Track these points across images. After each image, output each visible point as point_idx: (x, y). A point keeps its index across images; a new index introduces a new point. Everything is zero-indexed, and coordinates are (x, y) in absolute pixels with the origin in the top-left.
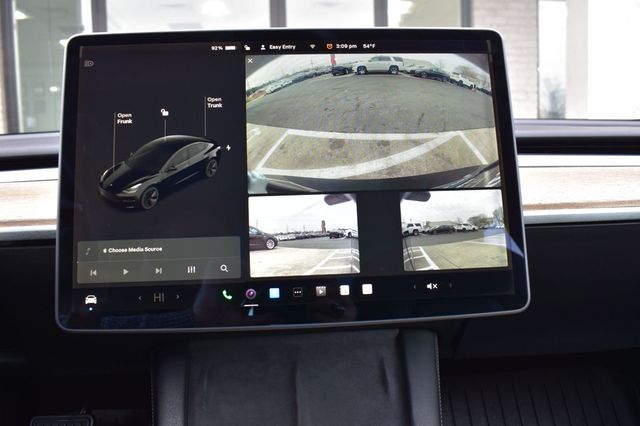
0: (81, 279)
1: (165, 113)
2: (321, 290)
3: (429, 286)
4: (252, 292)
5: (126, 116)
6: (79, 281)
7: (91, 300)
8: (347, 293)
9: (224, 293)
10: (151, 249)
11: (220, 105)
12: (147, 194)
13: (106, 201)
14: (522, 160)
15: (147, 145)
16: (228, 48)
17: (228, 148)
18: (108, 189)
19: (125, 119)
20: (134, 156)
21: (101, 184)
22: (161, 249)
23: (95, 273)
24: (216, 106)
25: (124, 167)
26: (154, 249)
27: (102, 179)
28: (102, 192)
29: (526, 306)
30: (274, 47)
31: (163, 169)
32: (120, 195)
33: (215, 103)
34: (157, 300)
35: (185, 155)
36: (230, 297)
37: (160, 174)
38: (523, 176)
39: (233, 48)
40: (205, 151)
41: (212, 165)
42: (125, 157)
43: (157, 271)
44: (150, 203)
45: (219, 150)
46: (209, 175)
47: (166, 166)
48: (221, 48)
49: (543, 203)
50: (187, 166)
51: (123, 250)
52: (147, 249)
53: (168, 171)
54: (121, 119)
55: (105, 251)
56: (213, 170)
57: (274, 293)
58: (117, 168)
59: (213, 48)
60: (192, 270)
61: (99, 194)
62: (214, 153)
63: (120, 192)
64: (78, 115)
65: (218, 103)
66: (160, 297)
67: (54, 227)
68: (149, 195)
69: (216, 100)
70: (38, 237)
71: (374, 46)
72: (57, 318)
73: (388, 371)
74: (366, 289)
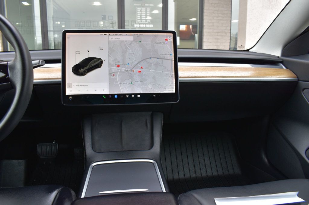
2: (127, 96)
3: (154, 96)
4: (110, 96)
8: (134, 97)
9: (104, 96)
14: (180, 64)
29: (179, 101)
38: (179, 68)
41: (100, 65)
44: (85, 74)
47: (89, 65)
49: (189, 76)
57: (116, 96)
67: (61, 80)
70: (53, 83)
72: (62, 102)
73: (148, 122)
74: (139, 96)
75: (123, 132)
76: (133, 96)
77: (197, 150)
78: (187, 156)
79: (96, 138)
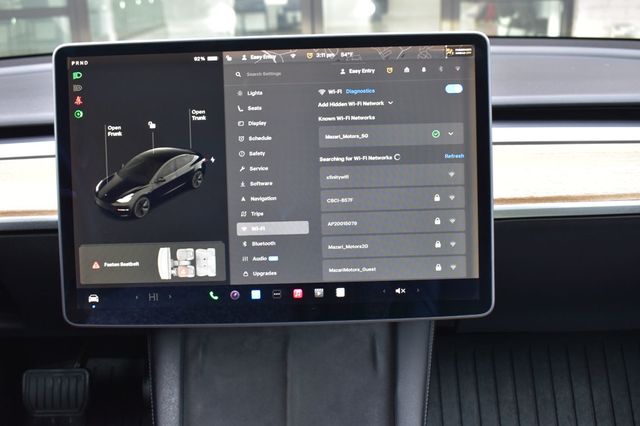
0: (83, 280)
1: (152, 126)
3: (398, 291)
4: (236, 293)
5: (116, 128)
6: (82, 282)
7: (94, 299)
9: (211, 293)
11: (204, 118)
12: (138, 203)
13: (102, 210)
15: (137, 157)
16: (210, 59)
17: (213, 160)
18: (103, 199)
19: (114, 131)
20: (126, 167)
21: (97, 194)
24: (200, 118)
25: (117, 178)
27: (97, 189)
28: (98, 202)
29: (491, 310)
31: (153, 180)
32: (114, 204)
33: (199, 116)
34: (152, 299)
35: (172, 167)
36: (216, 298)
37: (150, 185)
39: (215, 58)
40: (191, 163)
41: (197, 176)
42: (117, 169)
44: (142, 212)
45: (204, 162)
46: (195, 186)
47: (155, 177)
48: (203, 59)
50: (175, 177)
53: (158, 182)
54: (111, 131)
56: (198, 181)
57: (256, 295)
58: (110, 179)
59: (196, 59)
61: (95, 203)
62: (199, 165)
63: (115, 201)
64: (71, 128)
65: (202, 115)
66: (155, 297)
67: (55, 217)
68: (141, 204)
69: (200, 112)
71: (351, 54)
72: (64, 314)
73: (378, 348)
74: (340, 292)
75: (289, 384)
77: (554, 395)
78: (518, 413)
79: (197, 408)
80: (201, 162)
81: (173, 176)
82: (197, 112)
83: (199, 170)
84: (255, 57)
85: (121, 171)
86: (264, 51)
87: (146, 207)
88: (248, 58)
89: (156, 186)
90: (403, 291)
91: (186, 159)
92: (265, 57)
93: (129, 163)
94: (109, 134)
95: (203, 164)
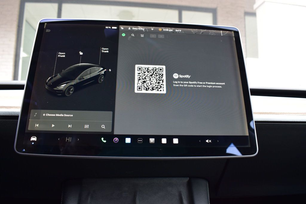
0: (30, 128)
1: (81, 53)
2: (152, 140)
3: (207, 141)
4: (116, 139)
5: (63, 53)
7: (34, 139)
9: (102, 139)
10: (67, 115)
11: (108, 52)
12: (68, 89)
13: (48, 91)
15: (71, 67)
16: (113, 28)
17: (110, 70)
18: (49, 86)
19: (62, 55)
20: (64, 71)
21: (47, 83)
22: (72, 116)
23: (38, 125)
24: (105, 52)
25: (59, 76)
26: (69, 115)
27: (47, 81)
28: (46, 87)
29: (256, 154)
30: (135, 29)
31: (77, 78)
32: (55, 89)
33: (105, 50)
34: (68, 140)
35: (89, 72)
36: (105, 141)
37: (76, 80)
39: (116, 28)
40: (99, 71)
41: (101, 77)
42: (60, 72)
43: (69, 126)
44: (69, 93)
45: (105, 71)
46: (100, 82)
47: (79, 77)
48: (110, 28)
50: (89, 77)
51: (53, 115)
52: (65, 115)
53: (80, 79)
54: (60, 55)
55: (44, 115)
56: (101, 80)
57: (128, 140)
58: (55, 76)
59: (106, 27)
60: (87, 126)
61: (45, 88)
62: (103, 72)
63: (55, 87)
64: (40, 52)
65: (107, 50)
66: (69, 139)
69: (106, 49)
71: (180, 31)
72: (15, 148)
74: (176, 141)
76: (164, 141)
80: (104, 71)
81: (88, 77)
82: (104, 49)
83: (103, 74)
84: (134, 28)
85: (62, 73)
86: (139, 27)
87: (71, 91)
88: (131, 28)
89: (78, 81)
90: (210, 141)
91: (96, 69)
92: (139, 29)
93: (67, 69)
94: (59, 56)
95: (105, 72)
